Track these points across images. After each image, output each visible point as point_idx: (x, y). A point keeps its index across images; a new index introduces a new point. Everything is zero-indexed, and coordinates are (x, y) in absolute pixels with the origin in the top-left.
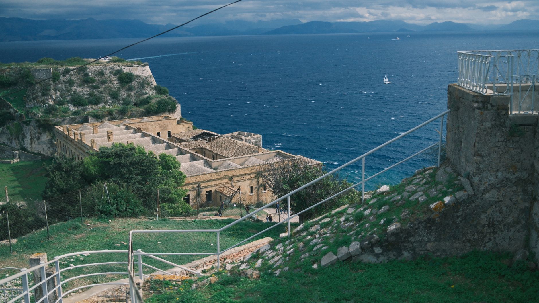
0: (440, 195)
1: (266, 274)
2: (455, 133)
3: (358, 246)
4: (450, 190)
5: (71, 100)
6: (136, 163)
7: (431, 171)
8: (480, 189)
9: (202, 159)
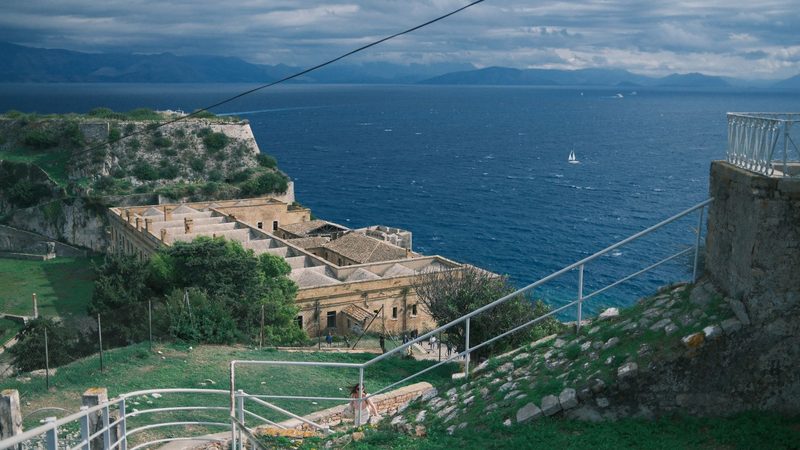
0: (698, 324)
1: (436, 430)
2: (721, 233)
3: (574, 395)
4: (714, 317)
5: (134, 170)
6: (226, 265)
7: (683, 289)
8: (760, 317)
9: (323, 263)
